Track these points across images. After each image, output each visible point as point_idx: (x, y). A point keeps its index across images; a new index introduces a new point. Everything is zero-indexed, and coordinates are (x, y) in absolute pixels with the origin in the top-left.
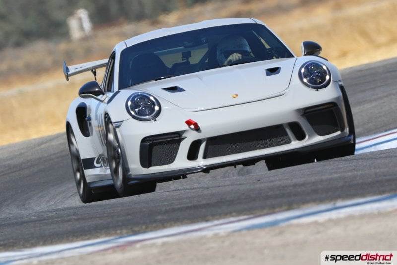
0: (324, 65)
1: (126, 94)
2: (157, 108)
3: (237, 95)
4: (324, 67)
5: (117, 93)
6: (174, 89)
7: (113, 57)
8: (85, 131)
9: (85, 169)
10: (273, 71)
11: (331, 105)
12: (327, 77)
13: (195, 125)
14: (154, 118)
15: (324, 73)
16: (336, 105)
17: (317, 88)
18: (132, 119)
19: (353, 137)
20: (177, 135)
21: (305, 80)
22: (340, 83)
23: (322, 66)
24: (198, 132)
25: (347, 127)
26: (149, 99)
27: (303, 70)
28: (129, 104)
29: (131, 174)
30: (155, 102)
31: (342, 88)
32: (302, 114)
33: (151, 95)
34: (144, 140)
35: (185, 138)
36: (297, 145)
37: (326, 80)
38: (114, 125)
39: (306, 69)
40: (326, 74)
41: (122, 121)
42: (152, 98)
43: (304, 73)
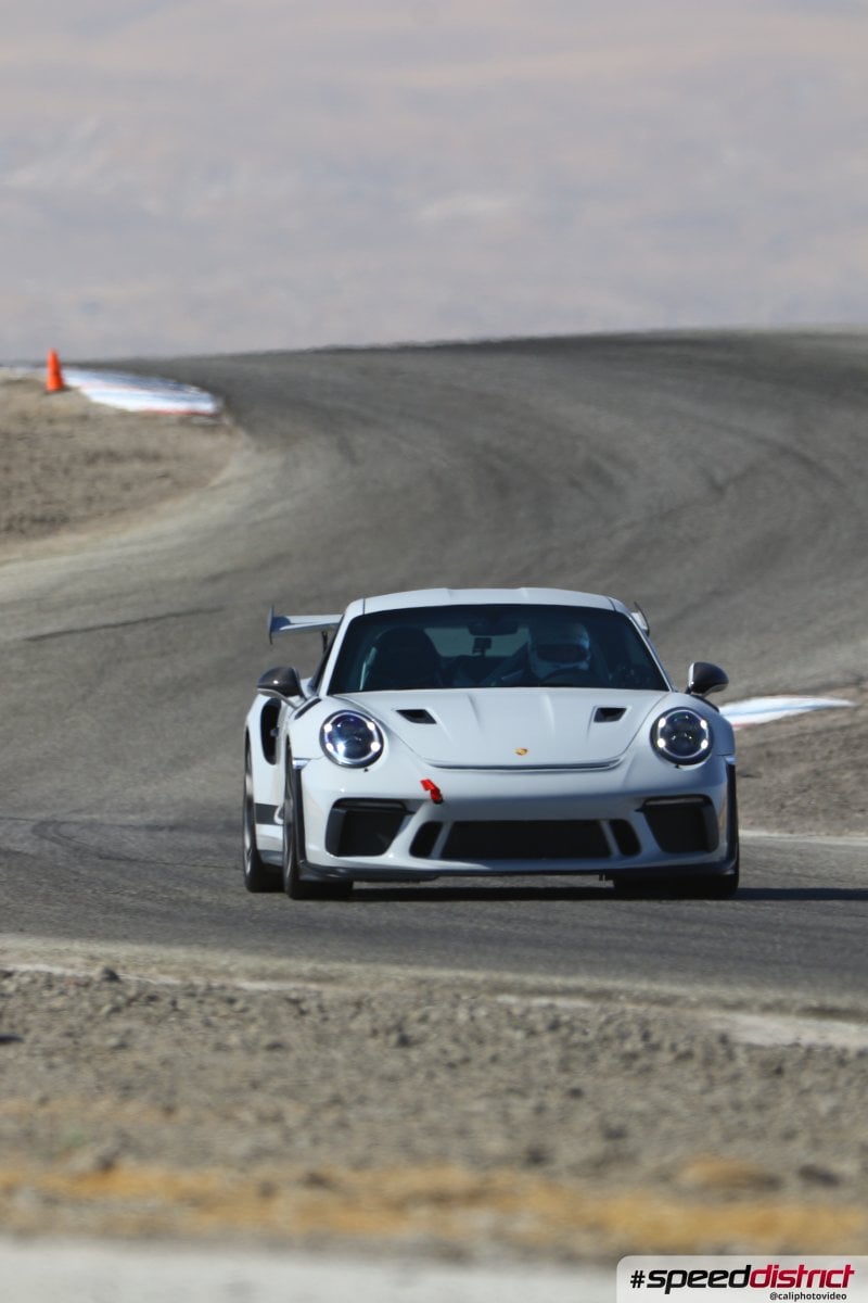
0: (704, 719)
1: (329, 706)
2: (375, 747)
3: (526, 750)
4: (704, 724)
5: (318, 701)
6: (418, 716)
7: (339, 625)
8: (270, 753)
9: (258, 822)
10: (608, 714)
11: (700, 800)
12: (704, 744)
13: (436, 792)
14: (365, 765)
15: (699, 735)
16: (707, 801)
17: (678, 763)
18: (325, 760)
19: (733, 863)
20: (399, 806)
21: (661, 743)
22: (730, 759)
23: (699, 722)
24: (438, 806)
25: (724, 844)
26: (365, 725)
27: (662, 723)
28: (329, 728)
29: (306, 862)
30: (375, 734)
31: (731, 769)
32: (638, 806)
33: (370, 720)
34: (339, 803)
35: (413, 813)
36: (618, 862)
37: (701, 750)
38: (295, 763)
39: (670, 721)
40: (704, 738)
41: (309, 760)
42: (371, 726)
43: (663, 729)
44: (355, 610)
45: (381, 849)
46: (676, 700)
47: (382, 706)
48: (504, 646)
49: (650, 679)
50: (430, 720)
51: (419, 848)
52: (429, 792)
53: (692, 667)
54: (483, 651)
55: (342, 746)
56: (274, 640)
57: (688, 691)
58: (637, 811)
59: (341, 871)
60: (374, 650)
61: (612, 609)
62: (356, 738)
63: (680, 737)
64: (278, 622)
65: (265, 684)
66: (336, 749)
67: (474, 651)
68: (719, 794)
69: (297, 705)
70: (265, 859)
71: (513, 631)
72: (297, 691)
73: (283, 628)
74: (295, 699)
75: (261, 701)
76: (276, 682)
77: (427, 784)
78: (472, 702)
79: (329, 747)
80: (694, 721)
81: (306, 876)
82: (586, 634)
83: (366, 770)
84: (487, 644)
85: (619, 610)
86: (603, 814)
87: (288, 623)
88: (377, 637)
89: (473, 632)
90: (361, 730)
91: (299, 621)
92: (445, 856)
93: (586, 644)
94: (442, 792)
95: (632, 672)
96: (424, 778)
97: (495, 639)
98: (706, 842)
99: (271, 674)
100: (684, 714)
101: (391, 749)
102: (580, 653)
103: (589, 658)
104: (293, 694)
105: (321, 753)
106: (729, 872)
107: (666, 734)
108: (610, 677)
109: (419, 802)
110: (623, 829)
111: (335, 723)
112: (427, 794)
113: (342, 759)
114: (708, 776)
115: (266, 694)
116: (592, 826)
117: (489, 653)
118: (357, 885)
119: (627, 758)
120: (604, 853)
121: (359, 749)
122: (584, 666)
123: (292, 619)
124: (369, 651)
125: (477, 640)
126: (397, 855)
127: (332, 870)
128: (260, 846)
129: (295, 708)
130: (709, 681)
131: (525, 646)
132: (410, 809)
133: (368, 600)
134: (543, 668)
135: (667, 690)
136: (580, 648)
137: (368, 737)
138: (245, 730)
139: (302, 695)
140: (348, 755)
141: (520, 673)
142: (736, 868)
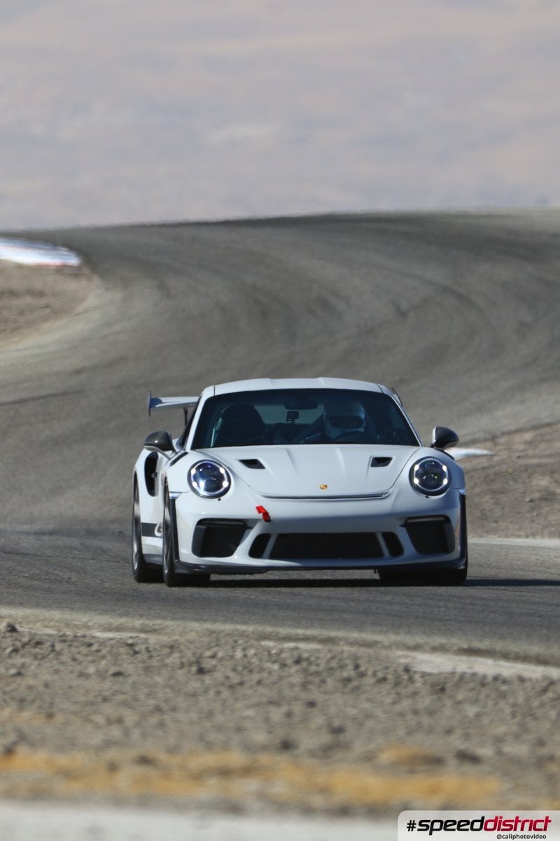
0: (446, 465)
1: (193, 457)
2: (225, 484)
3: (326, 486)
4: (445, 468)
5: (186, 453)
6: (253, 464)
7: (198, 403)
8: (151, 489)
9: (143, 535)
10: (381, 462)
11: (442, 519)
12: (445, 482)
13: (266, 515)
14: (219, 496)
15: (442, 475)
16: (447, 520)
17: (428, 494)
18: (191, 492)
19: (464, 561)
20: (242, 523)
21: (416, 481)
22: (462, 491)
23: (441, 467)
24: (267, 523)
25: (458, 548)
26: (218, 470)
27: (417, 468)
28: (194, 471)
29: (179, 561)
30: (225, 476)
31: (463, 498)
32: (401, 522)
33: (222, 466)
34: (201, 522)
35: (251, 528)
36: (388, 561)
37: (443, 486)
38: (171, 495)
39: (421, 466)
40: (445, 477)
41: (181, 493)
42: (222, 471)
43: (417, 471)
44: (208, 393)
45: (230, 553)
46: (424, 452)
47: (229, 457)
48: (307, 417)
49: (407, 438)
50: (261, 466)
51: (255, 552)
52: (261, 514)
53: (434, 430)
54: (293, 420)
55: (202, 483)
56: (152, 414)
57: (432, 446)
58: (401, 526)
59: (203, 567)
60: (220, 420)
61: (381, 392)
62: (213, 479)
63: (428, 476)
64: (154, 402)
65: (148, 443)
66: (198, 486)
67: (287, 421)
68: (455, 515)
69: (171, 457)
70: (147, 560)
71: (315, 407)
72: (170, 447)
73: (157, 406)
74: (169, 453)
75: (145, 453)
76: (156, 442)
77: (260, 509)
78: (289, 454)
79: (194, 484)
80: (438, 466)
81: (178, 571)
82: (362, 409)
83: (219, 500)
84: (296, 416)
85: (385, 392)
86: (378, 529)
87: (161, 403)
88: (223, 411)
89: (287, 408)
90: (216, 473)
91: (168, 401)
92: (272, 557)
93: (363, 416)
94: (270, 514)
95: (394, 433)
96: (258, 505)
97: (301, 412)
98: (446, 547)
99: (153, 436)
100: (431, 461)
101: (235, 486)
102: (359, 422)
103: (364, 425)
104: (168, 450)
105: (188, 488)
106: (462, 567)
107: (419, 475)
108: (378, 437)
109: (255, 521)
110: (391, 539)
111: (198, 469)
112: (261, 516)
113: (203, 492)
114: (448, 503)
115: (149, 449)
116: (371, 536)
117: (297, 422)
118: (214, 577)
119: (394, 491)
120: (379, 554)
121: (214, 485)
122: (362, 430)
123: (163, 399)
124: (218, 420)
125: (289, 412)
126: (240, 557)
127: (196, 566)
128: (145, 551)
129: (169, 459)
130: (446, 439)
131: (322, 416)
132: (249, 525)
133: (217, 386)
134: (334, 432)
135: (418, 445)
136: (359, 418)
137: (221, 478)
138: (134, 474)
139: (174, 450)
140: (207, 489)
141: (318, 435)
142: (466, 564)
